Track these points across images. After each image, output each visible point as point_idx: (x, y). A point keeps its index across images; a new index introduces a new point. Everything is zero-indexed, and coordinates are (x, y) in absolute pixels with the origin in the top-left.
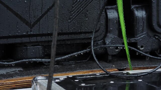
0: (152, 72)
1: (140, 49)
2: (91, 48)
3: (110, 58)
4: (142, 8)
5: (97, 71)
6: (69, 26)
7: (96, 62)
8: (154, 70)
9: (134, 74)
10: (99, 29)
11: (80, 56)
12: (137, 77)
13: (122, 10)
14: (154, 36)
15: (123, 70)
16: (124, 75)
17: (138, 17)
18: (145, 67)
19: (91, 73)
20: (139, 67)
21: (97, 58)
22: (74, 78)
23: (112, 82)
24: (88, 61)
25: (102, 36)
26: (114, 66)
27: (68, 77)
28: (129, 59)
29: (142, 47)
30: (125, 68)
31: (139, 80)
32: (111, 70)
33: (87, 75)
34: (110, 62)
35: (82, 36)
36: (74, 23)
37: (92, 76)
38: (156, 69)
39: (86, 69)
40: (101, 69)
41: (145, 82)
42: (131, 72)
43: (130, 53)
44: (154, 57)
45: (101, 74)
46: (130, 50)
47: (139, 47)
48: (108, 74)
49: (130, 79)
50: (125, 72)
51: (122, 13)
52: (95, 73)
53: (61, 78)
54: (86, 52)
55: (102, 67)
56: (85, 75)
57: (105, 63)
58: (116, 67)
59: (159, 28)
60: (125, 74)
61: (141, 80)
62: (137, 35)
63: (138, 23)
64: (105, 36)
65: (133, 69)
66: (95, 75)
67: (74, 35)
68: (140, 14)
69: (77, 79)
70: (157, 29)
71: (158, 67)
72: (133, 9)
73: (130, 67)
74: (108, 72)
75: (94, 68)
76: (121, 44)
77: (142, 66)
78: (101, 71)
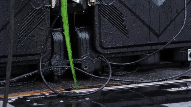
0: (98, 91)
1: (84, 69)
2: (39, 69)
3: (56, 78)
4: (85, 30)
5: (45, 92)
6: (17, 48)
7: (45, 83)
8: (100, 89)
9: (80, 93)
10: (45, 51)
11: (29, 77)
12: (84, 96)
13: (68, 33)
14: (98, 57)
15: (69, 89)
16: (71, 94)
17: (81, 39)
18: (89, 86)
19: (39, 94)
20: (84, 87)
21: (45, 79)
22: (25, 98)
23: (62, 101)
24: (35, 82)
25: (48, 58)
26: (60, 86)
27: (19, 97)
28: (75, 79)
29: (86, 67)
30: (71, 87)
31: (86, 99)
32: (58, 90)
33: (37, 96)
34: (56, 82)
35: (30, 58)
36: (22, 45)
37: (42, 96)
38: (101, 88)
39: (35, 90)
40: (50, 89)
41: (92, 100)
42: (78, 91)
43: (76, 74)
44: (97, 77)
45: (50, 94)
46: (76, 71)
47: (83, 67)
48: (56, 94)
49: (77, 98)
50: (72, 91)
51: (68, 36)
52: (44, 93)
53: (13, 99)
54: (35, 73)
55: (50, 88)
56: (35, 95)
57: (52, 83)
58: (62, 87)
59: (101, 49)
60: (73, 93)
61: (88, 99)
62: (81, 56)
63: (82, 45)
64: (51, 58)
65: (80, 89)
66: (44, 95)
67: (22, 57)
68: (84, 36)
69: (28, 99)
70: (99, 50)
71: (103, 86)
72: (76, 31)
73: (76, 87)
74: (56, 92)
75: (42, 89)
76: (66, 65)
77: (87, 86)
78: (49, 91)
